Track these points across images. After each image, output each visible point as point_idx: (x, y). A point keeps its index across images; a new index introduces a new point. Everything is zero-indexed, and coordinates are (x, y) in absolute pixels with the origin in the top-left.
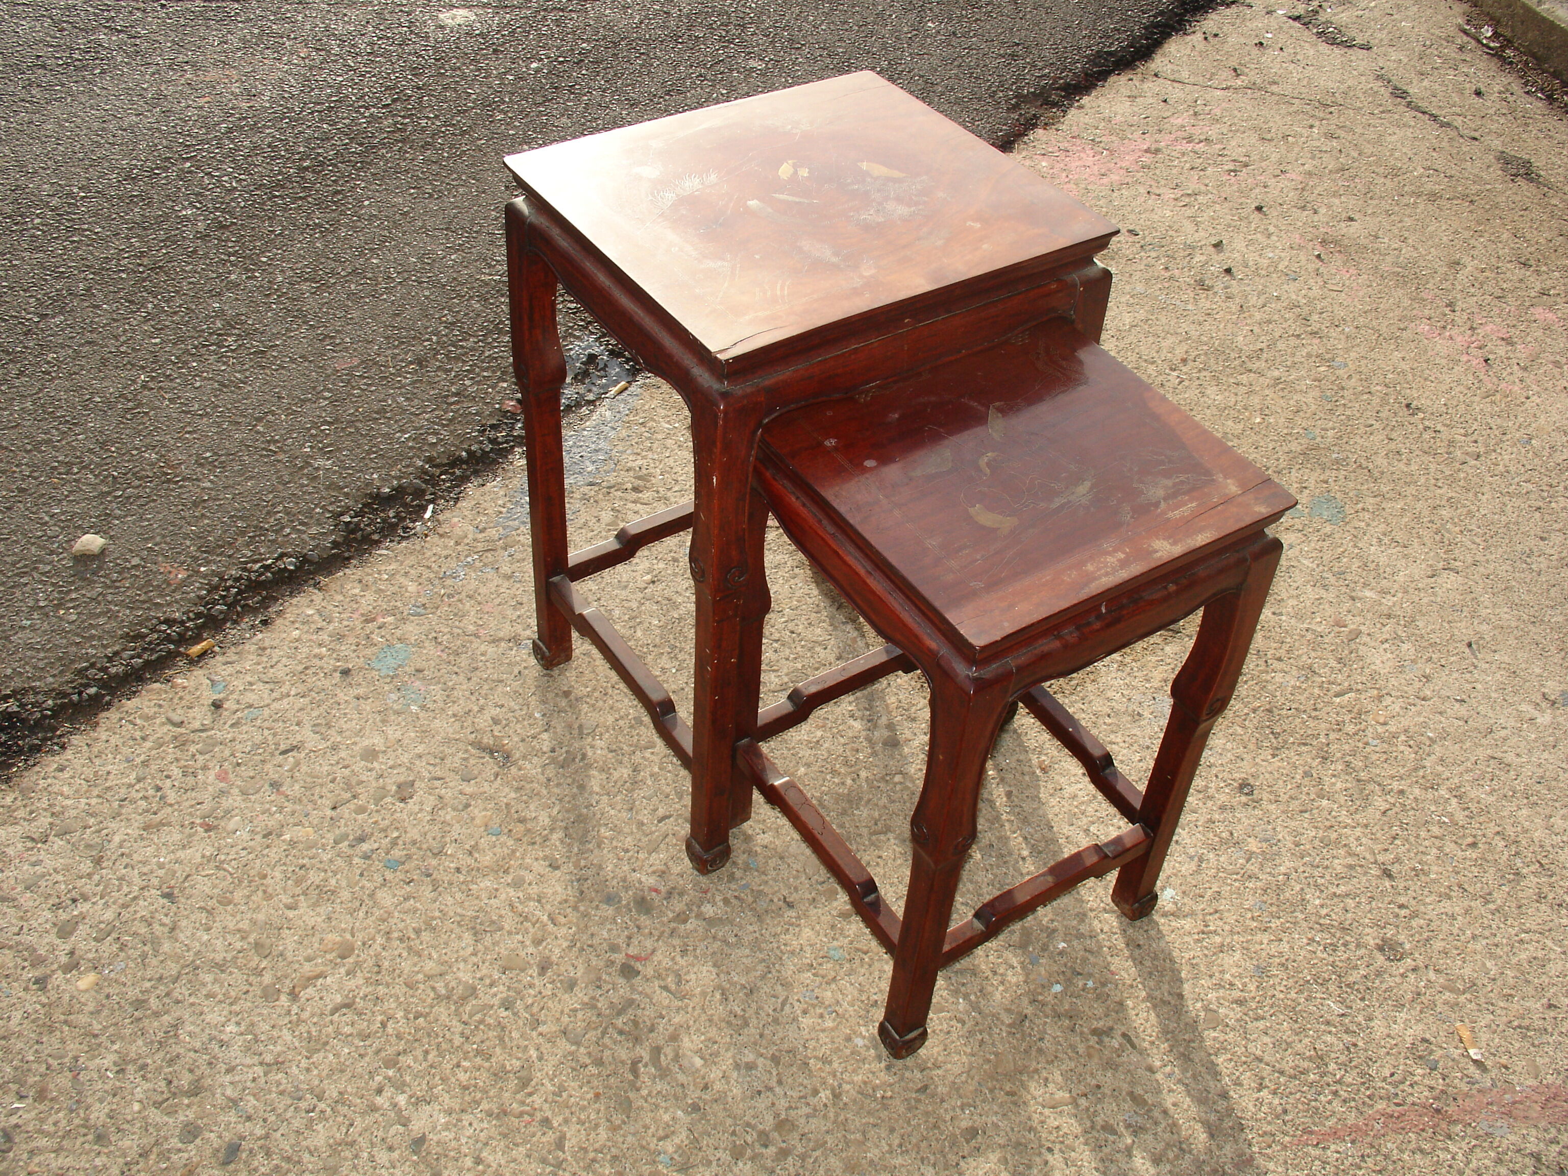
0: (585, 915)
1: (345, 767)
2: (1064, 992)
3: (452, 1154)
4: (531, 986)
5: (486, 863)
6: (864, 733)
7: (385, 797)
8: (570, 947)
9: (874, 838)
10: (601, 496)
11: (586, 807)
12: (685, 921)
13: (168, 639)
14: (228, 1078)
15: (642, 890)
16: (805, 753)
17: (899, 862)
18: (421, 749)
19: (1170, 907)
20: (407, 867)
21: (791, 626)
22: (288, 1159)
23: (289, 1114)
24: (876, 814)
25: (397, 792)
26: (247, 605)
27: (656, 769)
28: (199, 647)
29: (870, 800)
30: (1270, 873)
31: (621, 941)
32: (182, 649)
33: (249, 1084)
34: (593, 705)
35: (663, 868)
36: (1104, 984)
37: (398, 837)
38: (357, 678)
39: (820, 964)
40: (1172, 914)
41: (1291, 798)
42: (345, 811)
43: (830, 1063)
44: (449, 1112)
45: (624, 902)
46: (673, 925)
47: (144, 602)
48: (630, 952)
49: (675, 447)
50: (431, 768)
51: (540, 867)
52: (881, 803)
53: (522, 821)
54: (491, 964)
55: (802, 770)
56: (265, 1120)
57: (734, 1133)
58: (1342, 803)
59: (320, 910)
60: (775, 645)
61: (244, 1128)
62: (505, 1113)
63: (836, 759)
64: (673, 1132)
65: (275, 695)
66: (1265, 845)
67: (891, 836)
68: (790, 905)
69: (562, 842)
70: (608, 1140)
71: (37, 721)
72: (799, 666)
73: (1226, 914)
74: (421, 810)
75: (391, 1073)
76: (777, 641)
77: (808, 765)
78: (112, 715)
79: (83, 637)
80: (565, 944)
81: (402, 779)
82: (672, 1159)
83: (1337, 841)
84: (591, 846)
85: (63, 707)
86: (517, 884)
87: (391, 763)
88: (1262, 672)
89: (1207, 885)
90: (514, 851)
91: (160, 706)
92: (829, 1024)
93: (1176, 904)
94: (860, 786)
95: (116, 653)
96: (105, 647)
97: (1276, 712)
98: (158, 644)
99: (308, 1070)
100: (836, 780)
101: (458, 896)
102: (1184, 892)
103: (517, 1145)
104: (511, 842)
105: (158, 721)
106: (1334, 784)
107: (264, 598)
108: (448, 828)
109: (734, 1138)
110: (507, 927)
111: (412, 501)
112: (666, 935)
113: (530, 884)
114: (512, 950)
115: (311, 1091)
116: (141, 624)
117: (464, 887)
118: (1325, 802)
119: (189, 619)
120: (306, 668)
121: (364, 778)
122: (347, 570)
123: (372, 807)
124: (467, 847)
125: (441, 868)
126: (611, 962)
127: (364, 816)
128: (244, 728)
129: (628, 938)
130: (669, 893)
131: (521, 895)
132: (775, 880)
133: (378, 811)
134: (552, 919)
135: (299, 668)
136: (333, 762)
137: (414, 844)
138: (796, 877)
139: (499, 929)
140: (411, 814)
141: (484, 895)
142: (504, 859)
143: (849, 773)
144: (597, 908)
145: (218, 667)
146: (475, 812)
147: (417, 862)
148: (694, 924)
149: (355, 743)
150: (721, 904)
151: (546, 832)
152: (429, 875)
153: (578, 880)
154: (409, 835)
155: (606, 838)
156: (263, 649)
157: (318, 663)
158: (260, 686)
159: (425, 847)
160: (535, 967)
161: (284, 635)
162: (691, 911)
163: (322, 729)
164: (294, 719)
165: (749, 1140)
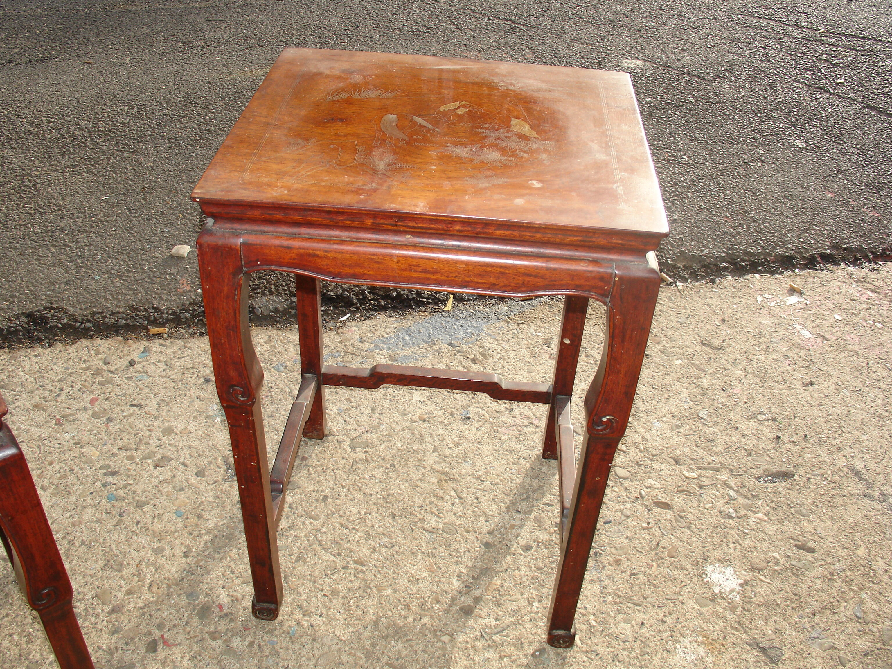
0: (169, 595)
1: (150, 430)
4: (97, 616)
5: (155, 529)
6: (455, 593)
7: (149, 458)
8: (141, 608)
10: (449, 354)
12: (214, 639)
13: (148, 318)
15: (213, 602)
16: (402, 582)
18: (194, 444)
20: (117, 503)
21: (479, 494)
24: (404, 653)
25: (159, 460)
26: (202, 320)
27: (302, 535)
28: (157, 329)
29: (411, 640)
31: (168, 624)
32: (149, 327)
34: (310, 474)
35: (240, 597)
37: (131, 484)
42: (123, 455)
45: (197, 602)
46: (207, 636)
47: (157, 294)
48: (165, 636)
49: (525, 347)
50: (188, 457)
51: (179, 550)
52: (415, 648)
53: (199, 517)
55: (389, 591)
59: (54, 499)
60: (457, 500)
63: (417, 598)
65: (163, 374)
69: (206, 543)
71: (52, 327)
72: (458, 523)
74: (157, 477)
76: (460, 498)
77: (395, 591)
78: (85, 342)
79: (113, 297)
80: (140, 605)
81: (168, 454)
84: (217, 556)
85: (71, 326)
86: (158, 551)
87: (173, 442)
90: (176, 532)
91: (110, 349)
94: (414, 627)
95: (118, 312)
96: (117, 306)
98: (141, 318)
100: (403, 613)
101: (123, 537)
104: (180, 525)
105: (100, 356)
108: (158, 496)
110: (124, 573)
111: (342, 306)
112: (196, 639)
113: (163, 556)
114: (111, 588)
116: (143, 304)
117: (130, 534)
119: (167, 313)
120: (193, 368)
121: (151, 442)
122: (271, 328)
123: (138, 460)
124: (157, 513)
125: (131, 516)
126: (150, 633)
127: (128, 462)
128: (130, 382)
129: (175, 626)
130: (226, 615)
131: (152, 559)
132: (294, 651)
133: (137, 464)
134: (151, 585)
135: (189, 366)
136: (147, 424)
137: (134, 493)
138: (309, 659)
139: (119, 571)
140: (151, 476)
141: (135, 546)
142: (166, 532)
143: (416, 614)
144: (179, 595)
145: (155, 346)
146: (182, 496)
147: (124, 504)
148: (218, 644)
149: (169, 421)
150: (247, 643)
151: (204, 532)
152: (121, 515)
153: (188, 571)
154: (136, 487)
155: (230, 557)
156: (185, 347)
157: (201, 368)
158: (162, 365)
159: (137, 498)
160: (111, 606)
161: (202, 345)
162: (226, 634)
163: (163, 404)
164: (156, 391)
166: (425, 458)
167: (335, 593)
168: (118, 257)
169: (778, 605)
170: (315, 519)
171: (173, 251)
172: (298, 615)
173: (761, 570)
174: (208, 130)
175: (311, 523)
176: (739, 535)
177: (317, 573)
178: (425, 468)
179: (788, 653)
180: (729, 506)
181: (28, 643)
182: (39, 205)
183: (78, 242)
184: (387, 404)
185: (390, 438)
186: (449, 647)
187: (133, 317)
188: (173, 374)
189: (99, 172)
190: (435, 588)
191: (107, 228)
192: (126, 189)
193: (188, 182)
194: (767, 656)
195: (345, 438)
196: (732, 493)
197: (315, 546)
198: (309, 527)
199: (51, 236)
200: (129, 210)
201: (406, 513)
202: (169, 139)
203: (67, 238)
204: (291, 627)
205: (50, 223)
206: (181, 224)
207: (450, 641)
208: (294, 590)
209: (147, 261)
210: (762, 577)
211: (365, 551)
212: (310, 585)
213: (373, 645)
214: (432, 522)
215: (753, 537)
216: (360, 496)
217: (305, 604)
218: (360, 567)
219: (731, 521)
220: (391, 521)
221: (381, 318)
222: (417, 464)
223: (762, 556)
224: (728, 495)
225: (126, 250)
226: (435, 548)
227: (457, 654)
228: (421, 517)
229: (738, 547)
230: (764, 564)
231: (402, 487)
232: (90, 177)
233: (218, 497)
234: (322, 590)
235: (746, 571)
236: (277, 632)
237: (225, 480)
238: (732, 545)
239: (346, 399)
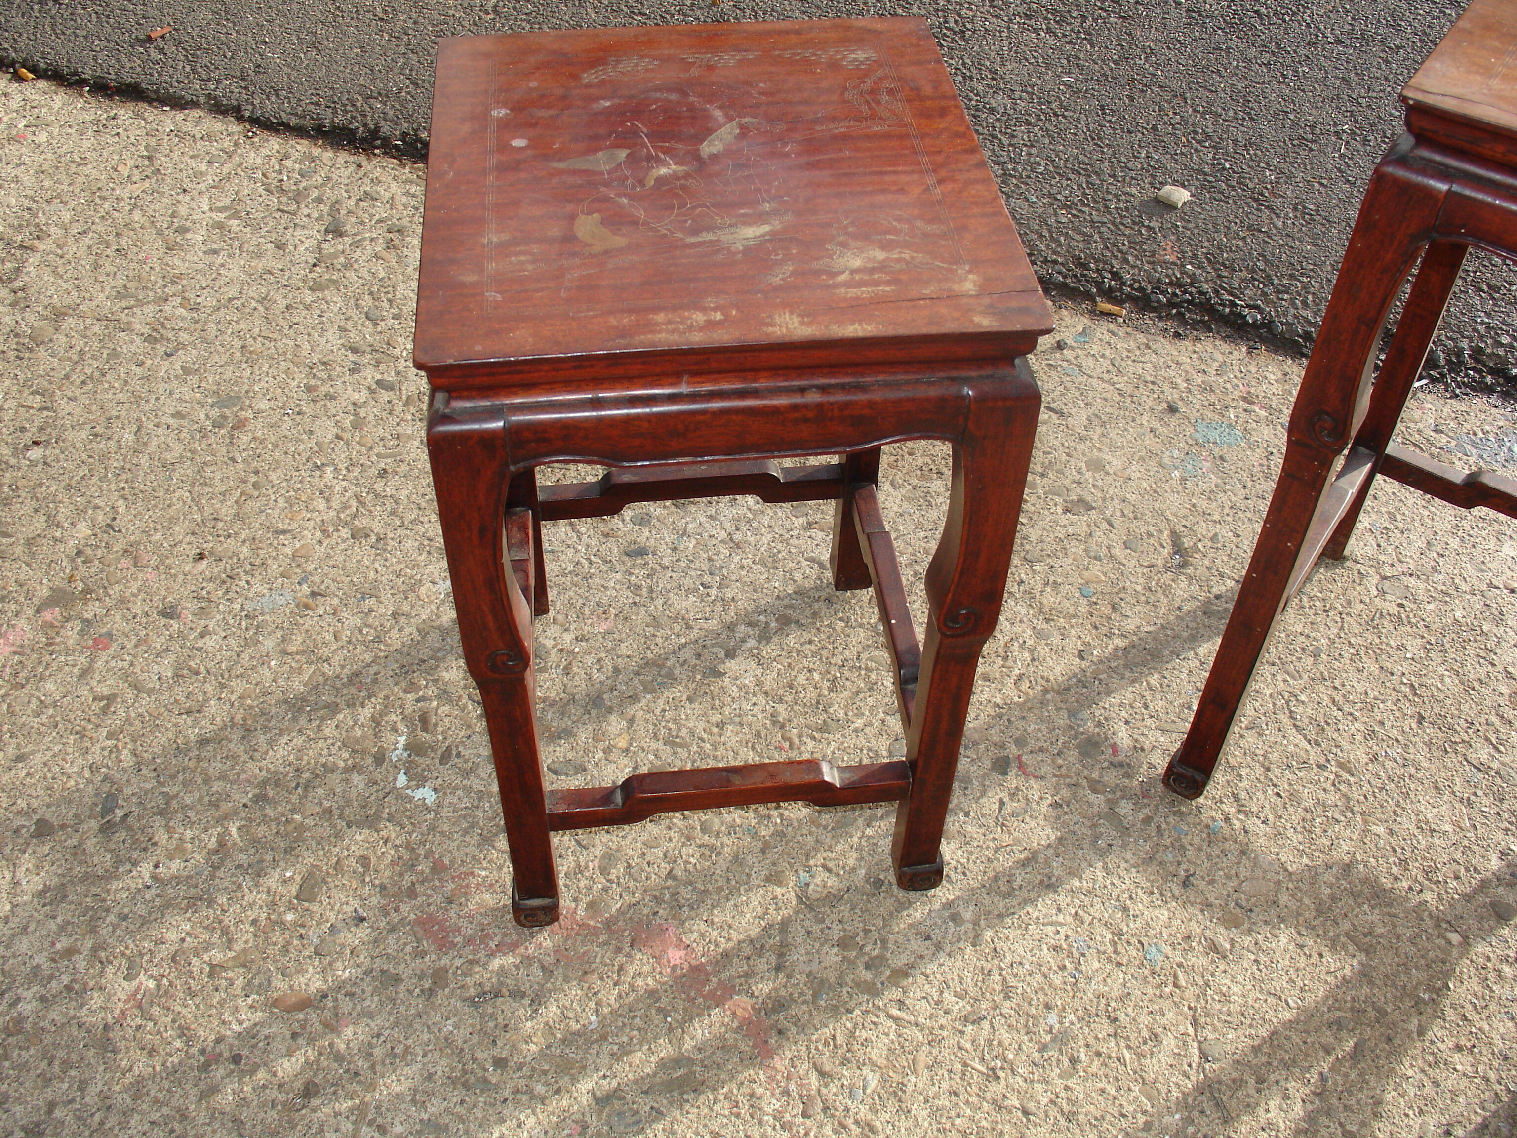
0: (1043, 703)
1: (1068, 455)
3: (717, 702)
5: (1045, 601)
6: (1489, 874)
7: (1059, 495)
9: (1343, 939)
11: (1172, 652)
12: (1095, 791)
13: (1099, 284)
14: (703, 519)
15: (1106, 739)
16: (1407, 824)
17: (1330, 979)
18: (1132, 498)
22: (651, 591)
23: (693, 573)
24: (1380, 930)
25: (1072, 501)
26: (1183, 315)
27: (1267, 692)
28: (1110, 306)
29: (1395, 916)
31: (1032, 744)
32: (1098, 299)
33: (705, 535)
34: (1303, 607)
35: (1147, 746)
38: (1174, 421)
39: (1128, 943)
43: (1007, 997)
44: (759, 683)
45: (1081, 729)
46: (1084, 783)
47: (1121, 251)
48: (1024, 758)
50: (1118, 514)
51: (1072, 644)
52: (1400, 930)
53: (1114, 608)
55: (1381, 829)
56: (679, 560)
57: (867, 931)
59: (905, 505)
61: (664, 550)
62: (782, 726)
63: (1424, 858)
64: (838, 875)
65: (1106, 376)
67: (1362, 957)
68: (1186, 884)
69: (1115, 649)
70: (799, 821)
75: (773, 625)
77: (1391, 832)
79: (1051, 236)
80: (998, 700)
81: (1089, 498)
82: (807, 885)
84: (1128, 674)
86: (1039, 635)
87: (1100, 483)
90: (1074, 617)
92: (1057, 980)
94: (1407, 899)
95: (1055, 262)
96: (1055, 253)
98: (1088, 281)
99: (742, 567)
100: (1395, 870)
103: (753, 748)
104: (1083, 609)
107: (1202, 321)
108: (1060, 555)
109: (861, 934)
112: (1067, 781)
113: (1047, 644)
115: (724, 578)
116: (1097, 261)
119: (1131, 286)
120: (1153, 383)
121: (1067, 473)
122: (1290, 361)
124: (1052, 579)
126: (1003, 747)
128: (1053, 373)
129: (1041, 750)
130: (1121, 765)
131: (1030, 642)
132: (1209, 857)
133: (1039, 497)
134: (1020, 677)
135: (1149, 378)
136: (1066, 444)
137: (1025, 539)
138: (1228, 877)
140: (1056, 522)
142: (1061, 612)
143: (1416, 880)
144: (1058, 709)
145: (1102, 329)
146: (1096, 569)
148: (1098, 800)
149: (1100, 450)
150: (1141, 816)
151: (1117, 632)
153: (1079, 681)
154: (1031, 530)
155: (1148, 683)
156: (1148, 347)
157: (1166, 388)
158: (1106, 363)
159: (1027, 547)
161: (1175, 353)
162: (1113, 792)
163: (1096, 422)
164: (1090, 399)
165: (867, 949)
166: (1498, 651)
167: (1294, 797)
168: (1071, 176)
170: (1293, 677)
171: (1161, 193)
172: (1230, 808)
174: (1256, 12)
175: (1285, 681)
177: (1274, 756)
178: (1493, 665)
181: (831, 690)
182: (964, 64)
183: (1013, 136)
184: (1454, 543)
185: (1448, 599)
186: (1455, 953)
187: (1075, 276)
188: (1121, 382)
189: (1065, 36)
190: (1458, 855)
191: (1062, 127)
192: (1105, 75)
193: (1205, 88)
195: (1371, 571)
197: (1281, 716)
198: (1281, 685)
199: (975, 117)
200: (1102, 108)
201: (1443, 723)
202: (1188, 11)
203: (997, 125)
204: (1213, 819)
205: (977, 95)
206: (1182, 153)
207: (1460, 944)
208: (1232, 768)
209: (1115, 195)
211: (1360, 754)
212: (1260, 771)
213: (1333, 898)
214: (1483, 753)
216: (1374, 668)
217: (1243, 795)
218: (1346, 776)
220: (1414, 726)
221: (1479, 402)
222: (1482, 654)
225: (1086, 170)
226: (1475, 794)
227: (1464, 967)
228: (1467, 739)
231: (1447, 680)
232: (1050, 40)
233: (1150, 589)
234: (1276, 786)
236: (1191, 819)
237: (1167, 569)
239: (1389, 513)
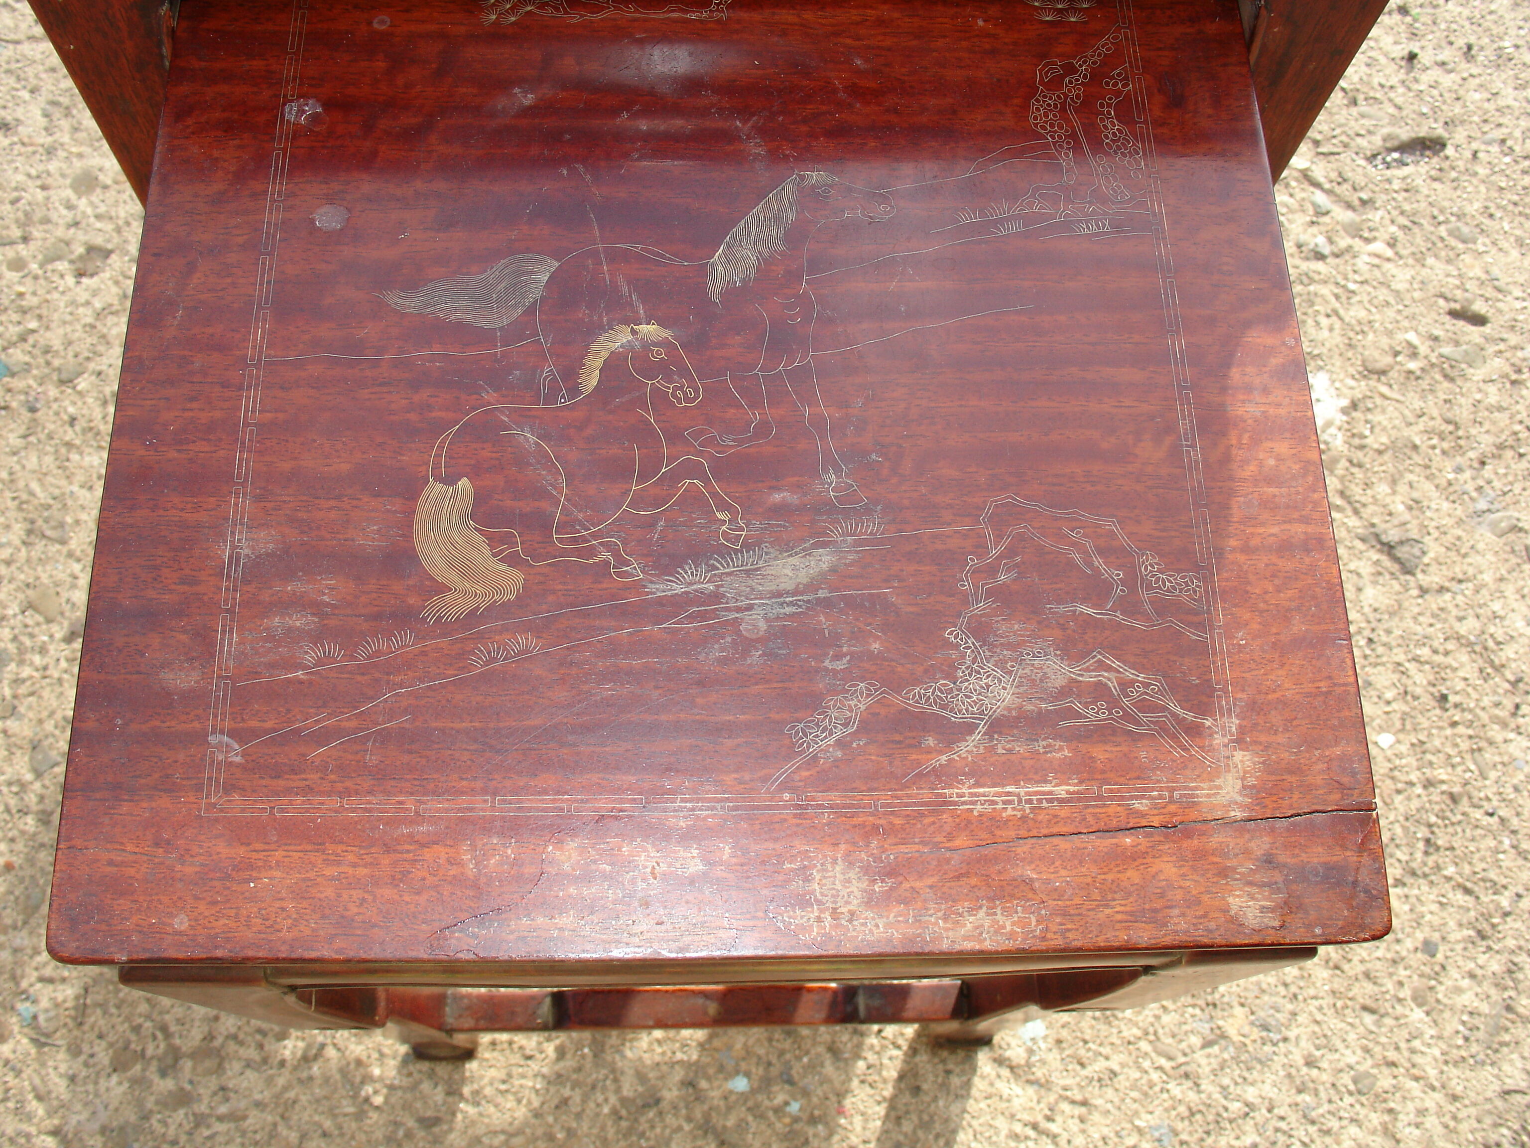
1: (44, 188)
2: (744, 1097)
4: (43, 650)
7: (59, 258)
19: (1017, 1054)
20: (15, 382)
25: (81, 257)
30: (1224, 1088)
36: (813, 1120)
37: (33, 331)
40: (1012, 1068)
41: (1367, 975)
54: (18, 589)
58: (1448, 1031)
66: (1256, 1033)
73: (1096, 1117)
74: (88, 303)
81: (99, 241)
82: (35, 1017)
83: (1381, 1098)
87: (102, 209)
88: (1496, 720)
89: (1105, 1050)
93: (1031, 1052)
97: (1464, 803)
101: (49, 460)
102: (1059, 1042)
106: (1459, 990)
109: (133, 1038)
110: (73, 545)
114: (57, 584)
117: (63, 450)
118: (1417, 1015)
121: (54, 216)
123: (34, 266)
125: (55, 406)
127: (14, 276)
133: (36, 278)
136: (33, 172)
137: (46, 352)
139: (63, 542)
140: (73, 303)
141: (80, 477)
147: (31, 382)
149: (80, 156)
152: (33, 410)
154: (48, 334)
159: (56, 362)
160: (66, 624)
163: (57, 113)
164: (34, 81)
165: (150, 1052)
169: (1415, 447)
173: (1384, 372)
176: (1337, 297)
179: (1434, 550)
180: (1315, 229)
194: (1397, 560)
196: (1320, 198)
210: (1384, 389)
215: (1366, 299)
219: (1319, 266)
223: (1385, 342)
224: (1314, 204)
229: (1337, 325)
230: (1388, 360)
235: (1353, 377)
238: (1324, 322)
